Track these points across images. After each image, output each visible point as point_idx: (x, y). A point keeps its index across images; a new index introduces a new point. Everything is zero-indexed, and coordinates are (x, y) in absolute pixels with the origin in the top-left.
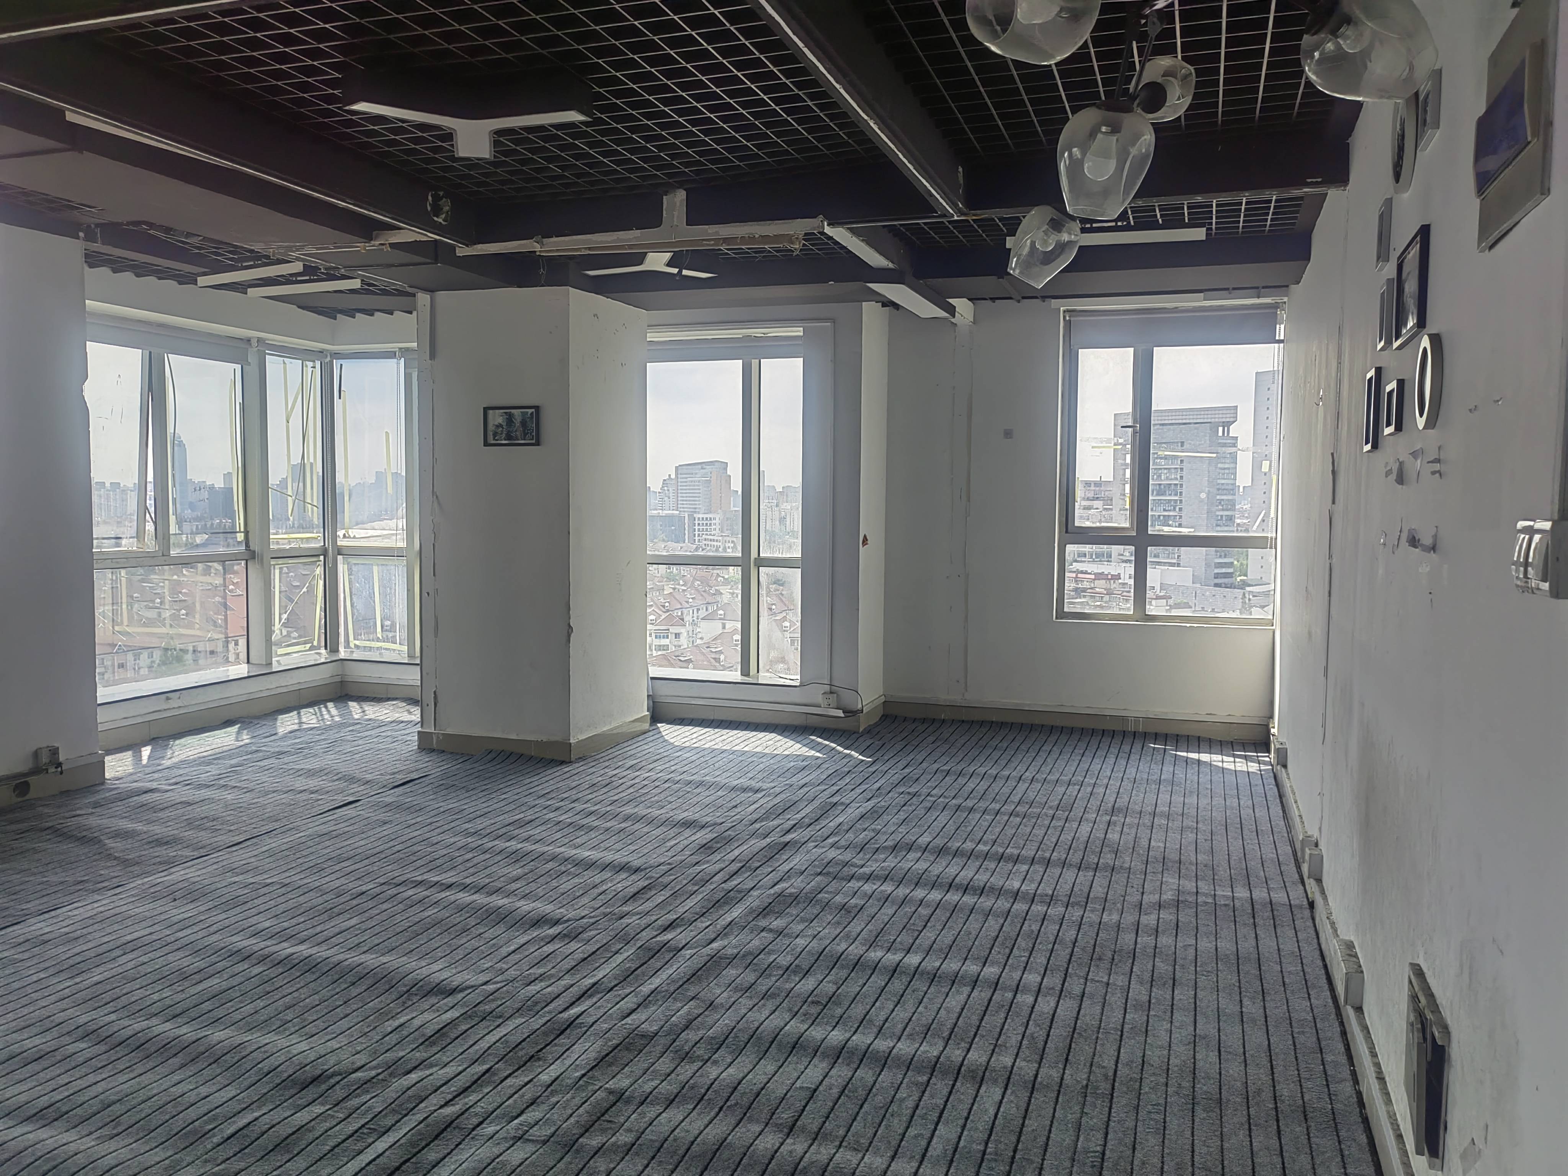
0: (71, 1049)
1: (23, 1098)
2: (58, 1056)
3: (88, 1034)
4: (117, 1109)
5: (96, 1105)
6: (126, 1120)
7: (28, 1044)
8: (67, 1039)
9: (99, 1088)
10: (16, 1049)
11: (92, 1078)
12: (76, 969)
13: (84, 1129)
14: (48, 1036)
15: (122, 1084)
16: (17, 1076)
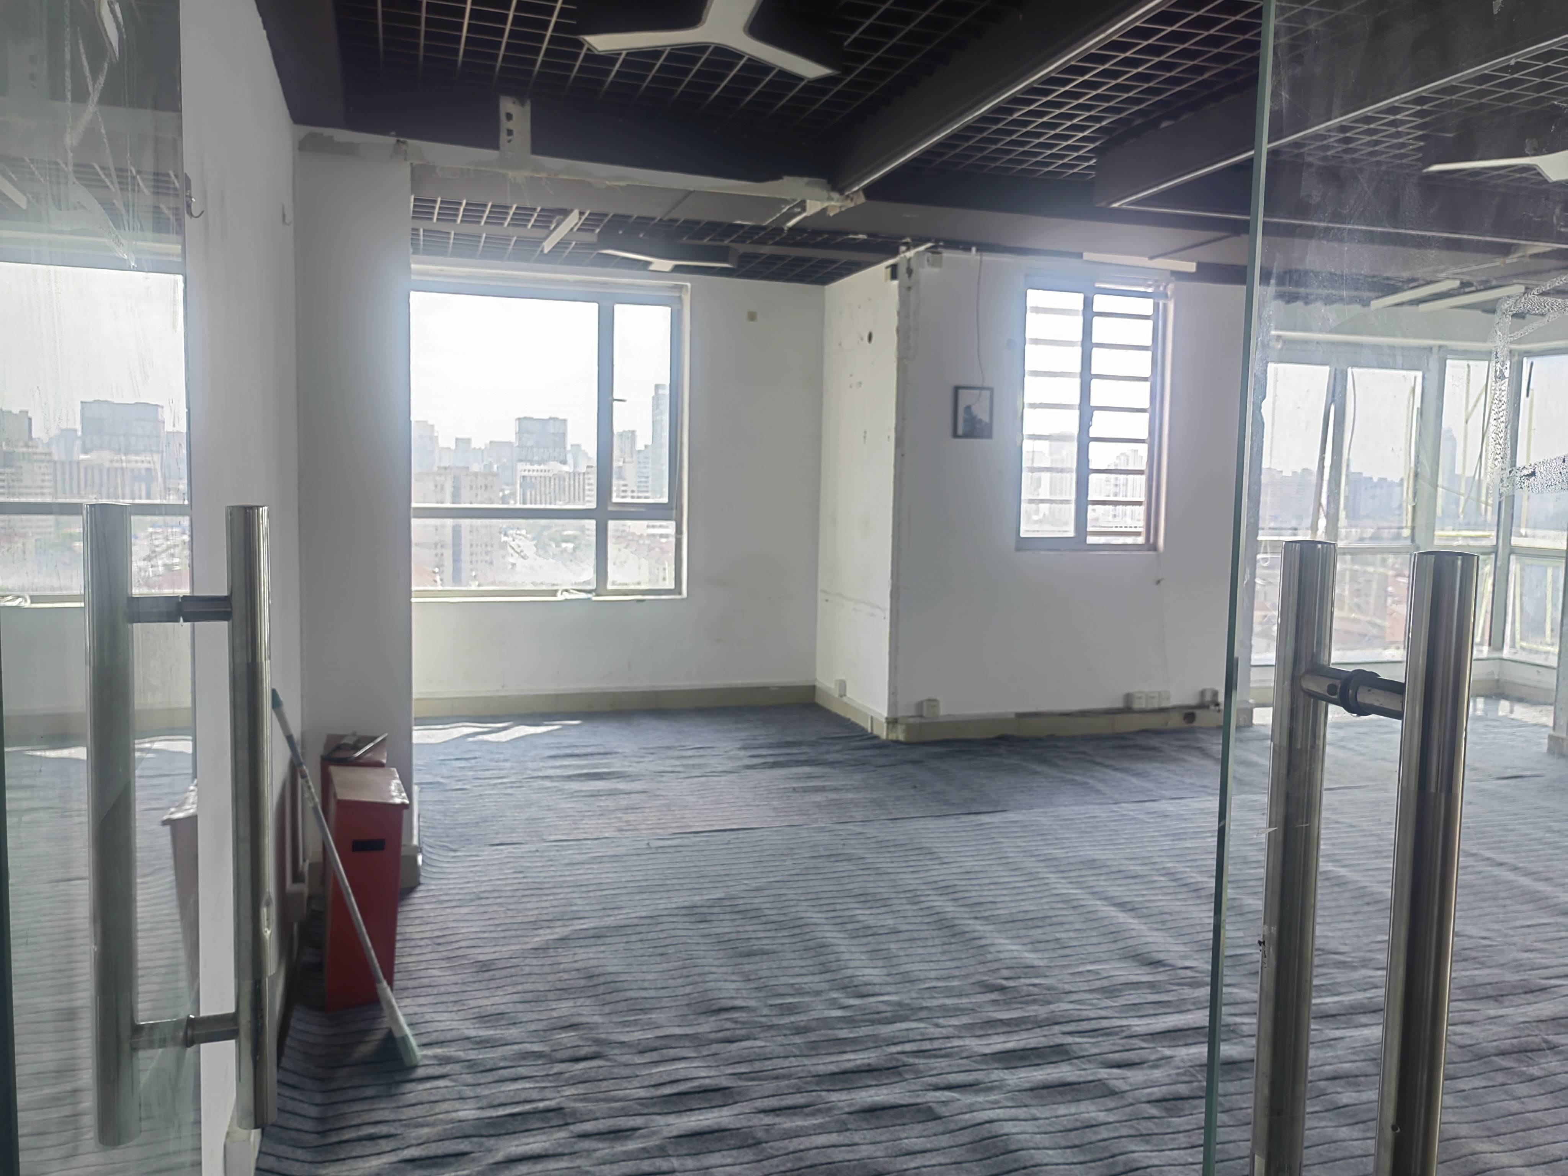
0: (1156, 878)
1: (1117, 894)
2: (1146, 880)
3: (1169, 874)
4: (1167, 917)
5: (1156, 911)
6: (1169, 925)
7: (1132, 868)
8: (1154, 873)
9: (1161, 903)
10: (1123, 868)
11: (1159, 897)
12: (1178, 836)
13: (1144, 920)
14: (1145, 868)
15: (1176, 906)
16: (1119, 882)
